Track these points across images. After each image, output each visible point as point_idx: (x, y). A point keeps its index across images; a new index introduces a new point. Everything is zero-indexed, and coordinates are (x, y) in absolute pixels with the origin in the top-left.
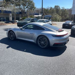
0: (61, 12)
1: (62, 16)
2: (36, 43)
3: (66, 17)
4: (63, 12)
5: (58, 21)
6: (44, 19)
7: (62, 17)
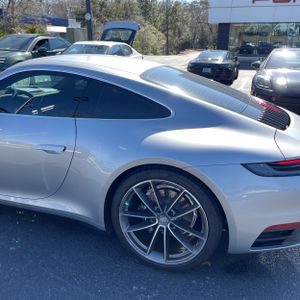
0: (162, 16)
1: (168, 29)
2: (101, 225)
3: (180, 34)
4: (167, 16)
5: (155, 54)
6: (103, 39)
7: (167, 35)
